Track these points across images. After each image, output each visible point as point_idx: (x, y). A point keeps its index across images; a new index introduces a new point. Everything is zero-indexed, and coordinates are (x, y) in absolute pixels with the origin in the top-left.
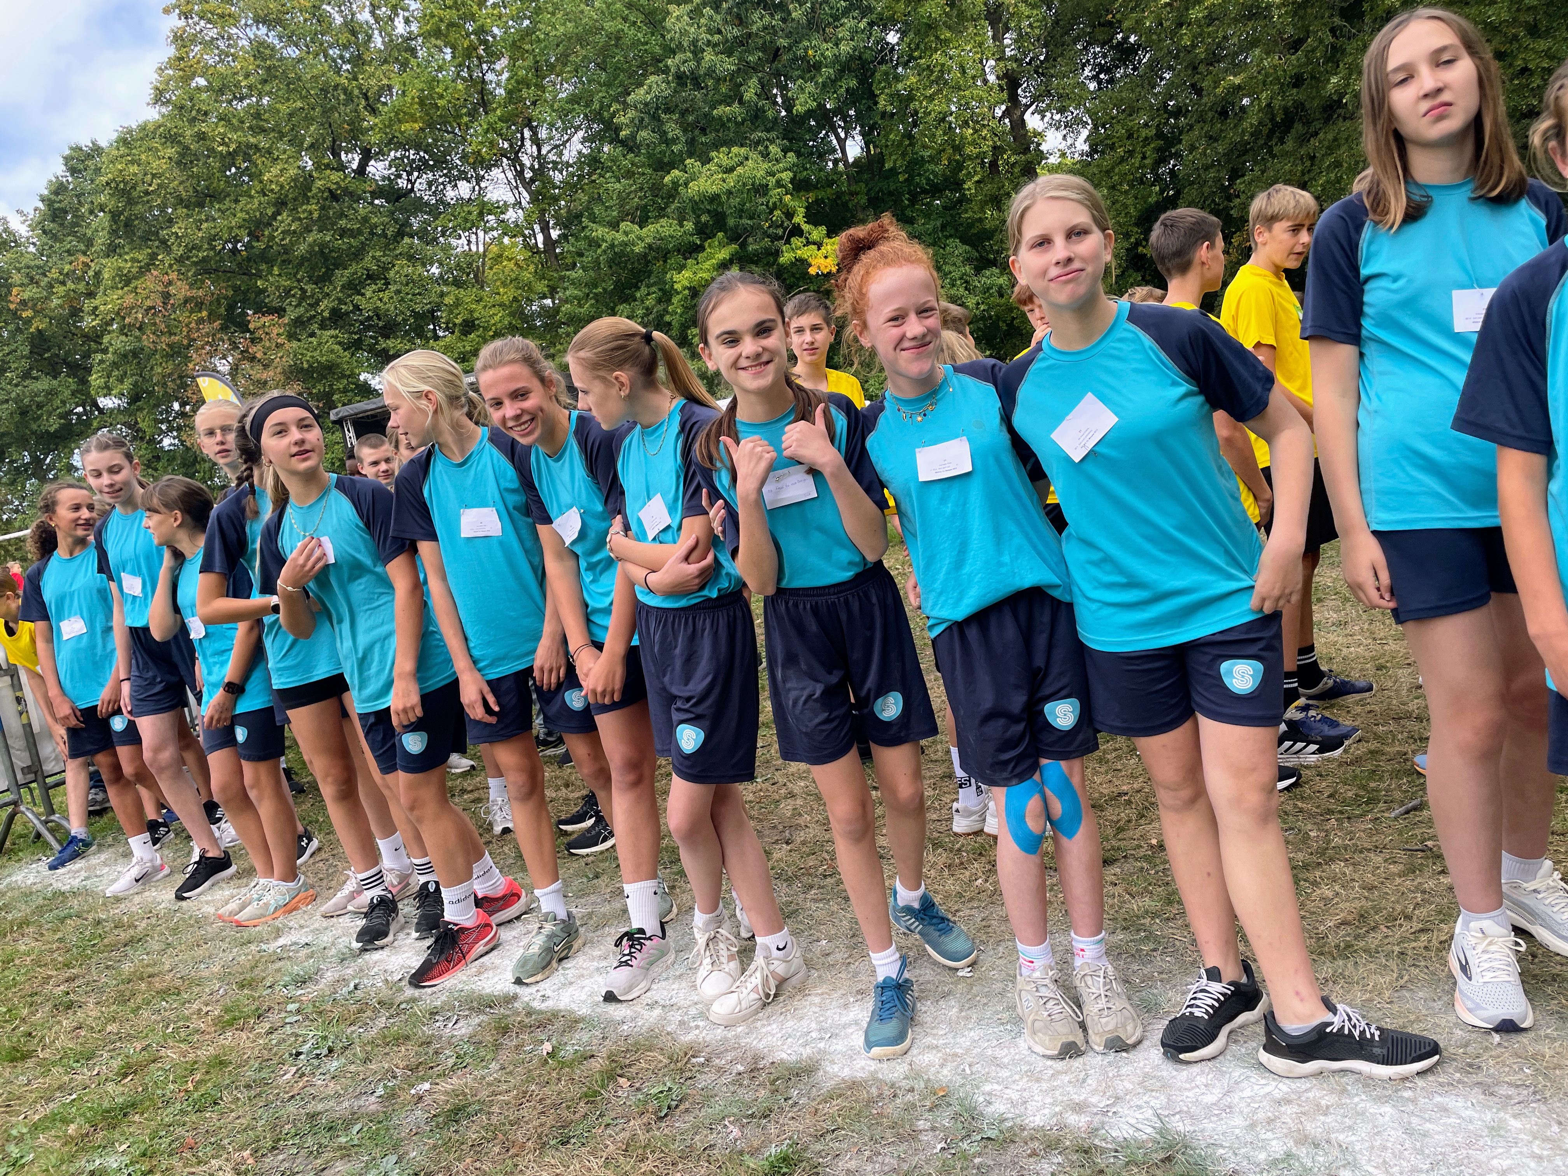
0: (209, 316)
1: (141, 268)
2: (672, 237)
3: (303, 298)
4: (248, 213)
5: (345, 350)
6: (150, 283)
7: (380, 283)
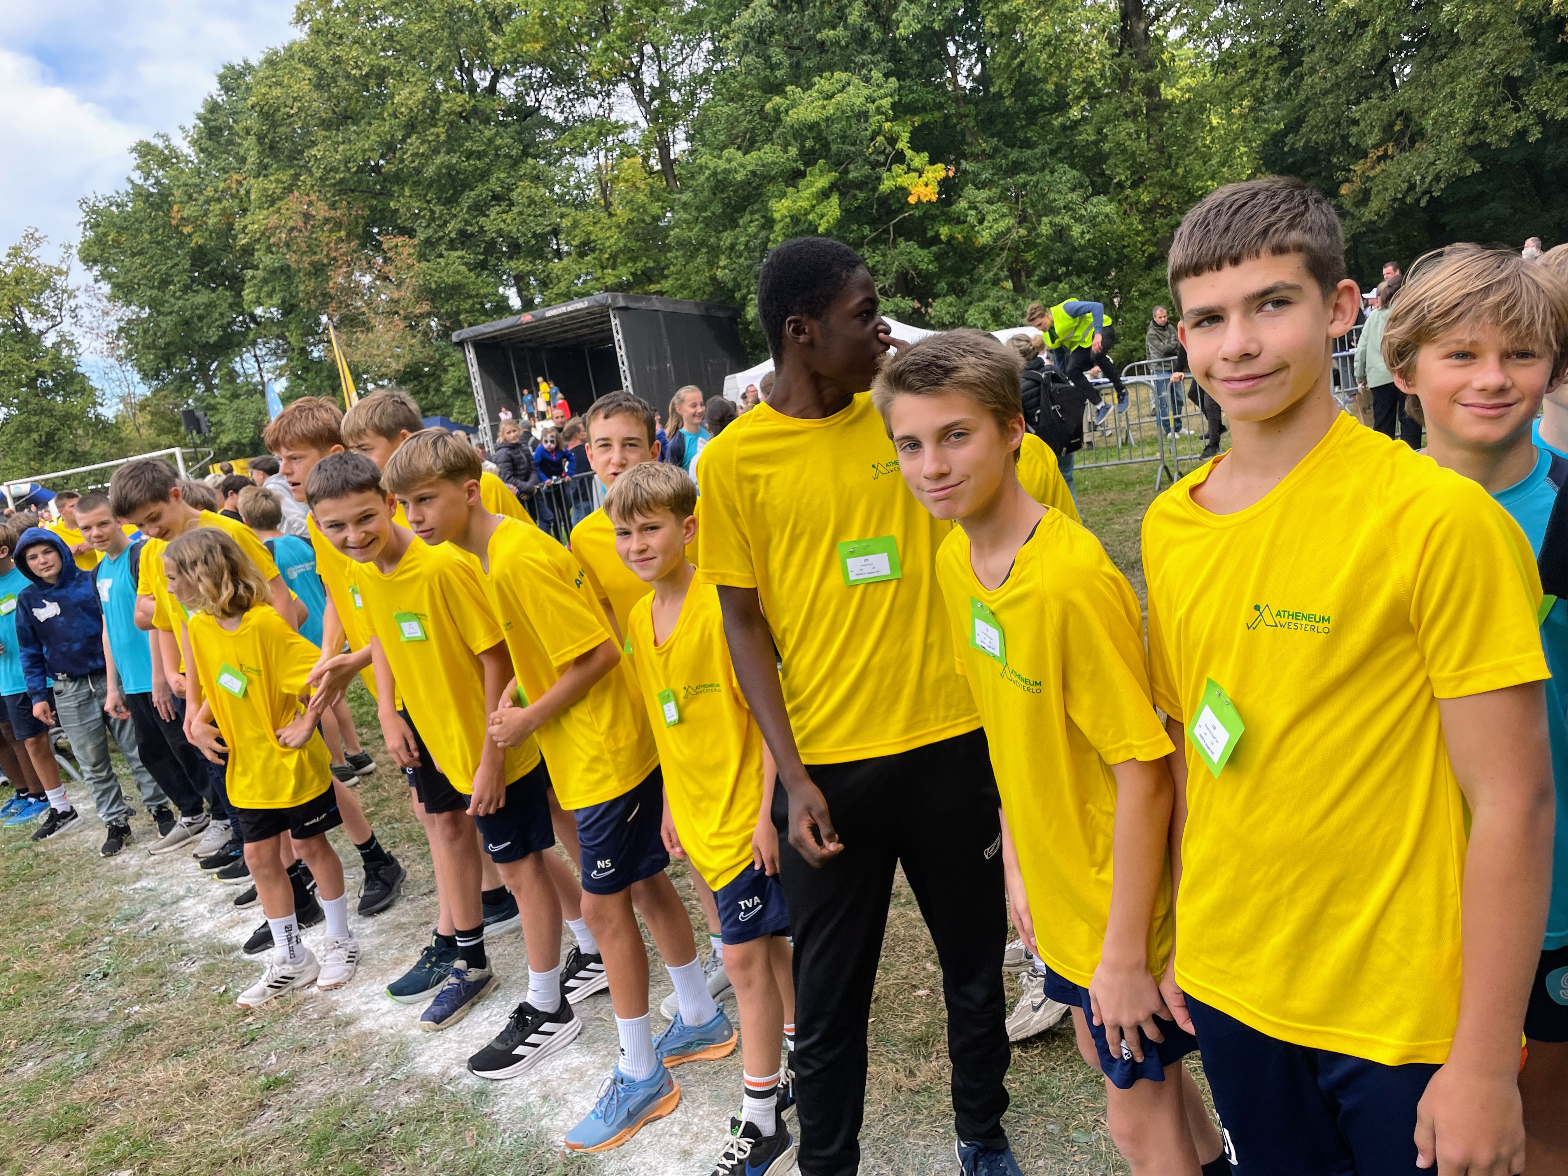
0: (348, 235)
1: (285, 188)
2: (775, 163)
3: (433, 219)
4: (380, 136)
5: (470, 270)
6: (294, 204)
7: (504, 204)
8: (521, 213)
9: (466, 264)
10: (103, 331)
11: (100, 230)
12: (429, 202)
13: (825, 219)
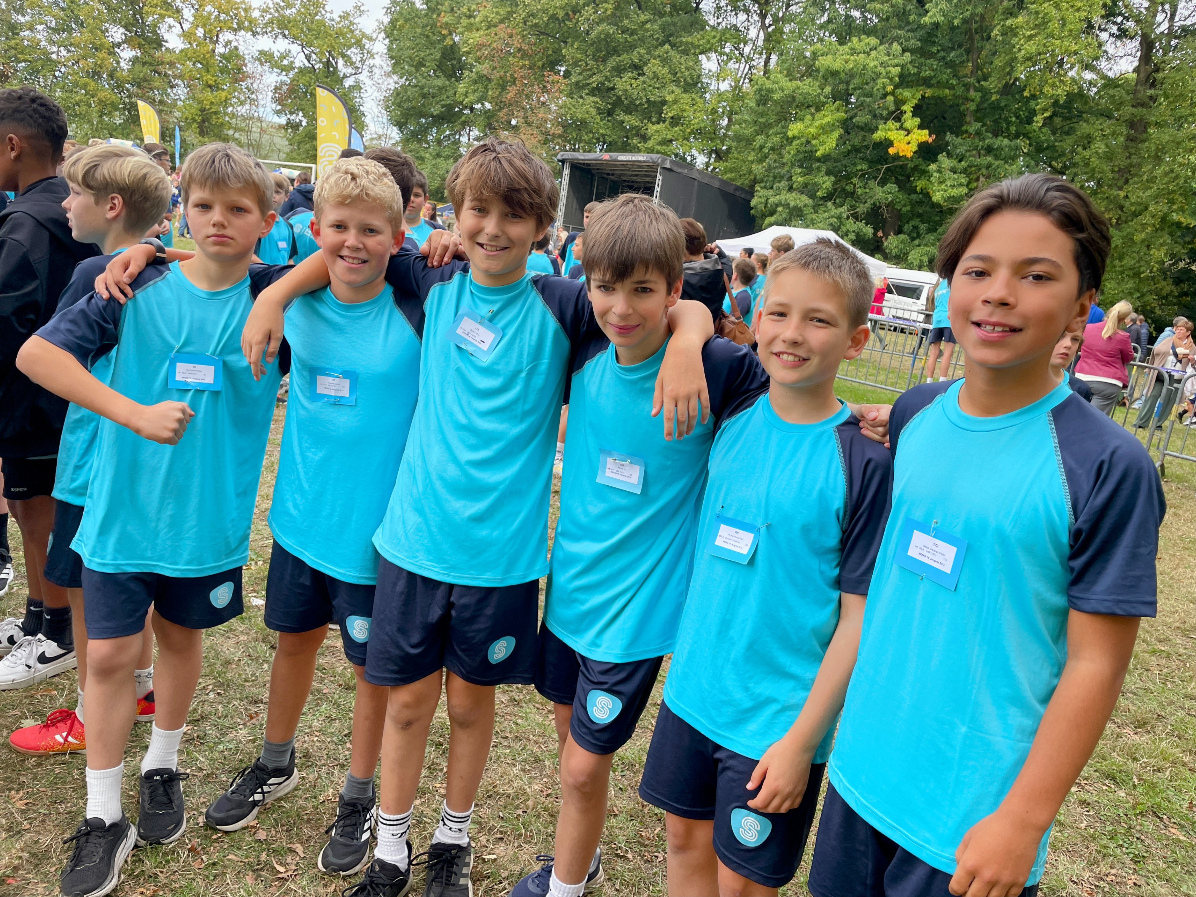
0: (531, 65)
2: (808, 94)
3: (585, 69)
6: (501, 32)
7: (636, 72)
8: (644, 82)
9: (598, 109)
10: (384, 87)
11: (395, 16)
12: (588, 56)
13: (824, 147)
